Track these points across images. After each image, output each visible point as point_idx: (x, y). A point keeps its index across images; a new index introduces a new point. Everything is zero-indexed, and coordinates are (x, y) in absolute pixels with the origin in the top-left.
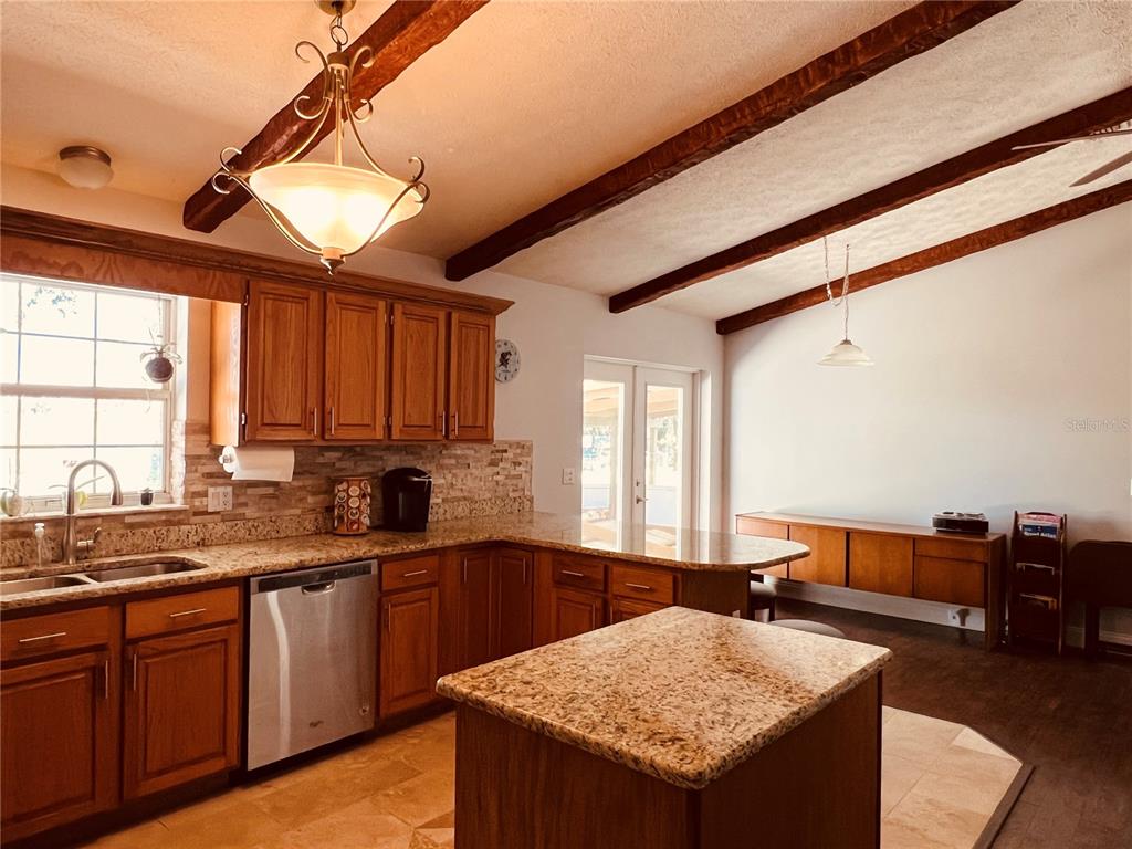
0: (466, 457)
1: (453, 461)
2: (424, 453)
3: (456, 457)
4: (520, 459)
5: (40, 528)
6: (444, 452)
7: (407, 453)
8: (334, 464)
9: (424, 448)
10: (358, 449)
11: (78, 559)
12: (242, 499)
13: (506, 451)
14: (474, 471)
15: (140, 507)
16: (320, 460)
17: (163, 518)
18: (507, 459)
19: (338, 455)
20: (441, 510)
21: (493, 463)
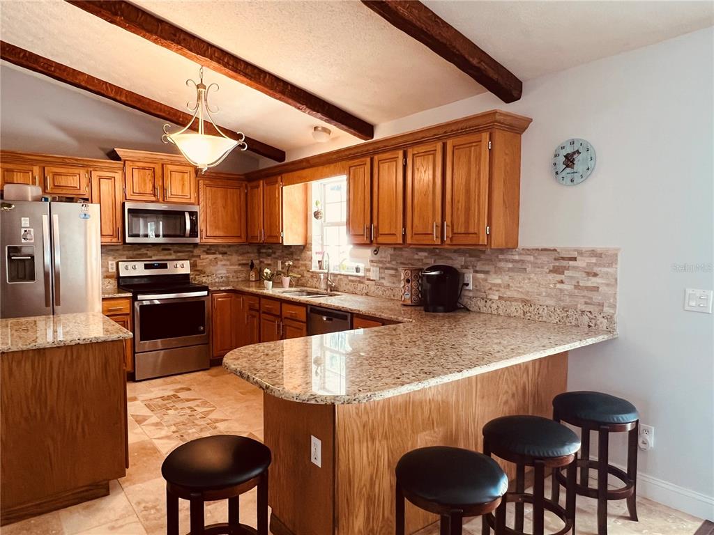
0: (523, 262)
1: (510, 265)
2: (483, 256)
3: (514, 261)
4: (596, 270)
5: (322, 275)
6: (500, 257)
7: (470, 256)
8: (422, 260)
9: (484, 252)
10: (437, 251)
11: (331, 291)
12: (383, 275)
13: (575, 259)
14: (532, 276)
15: (355, 274)
16: (416, 257)
17: (358, 279)
18: (575, 268)
19: (426, 254)
20: (494, 306)
21: (556, 270)
